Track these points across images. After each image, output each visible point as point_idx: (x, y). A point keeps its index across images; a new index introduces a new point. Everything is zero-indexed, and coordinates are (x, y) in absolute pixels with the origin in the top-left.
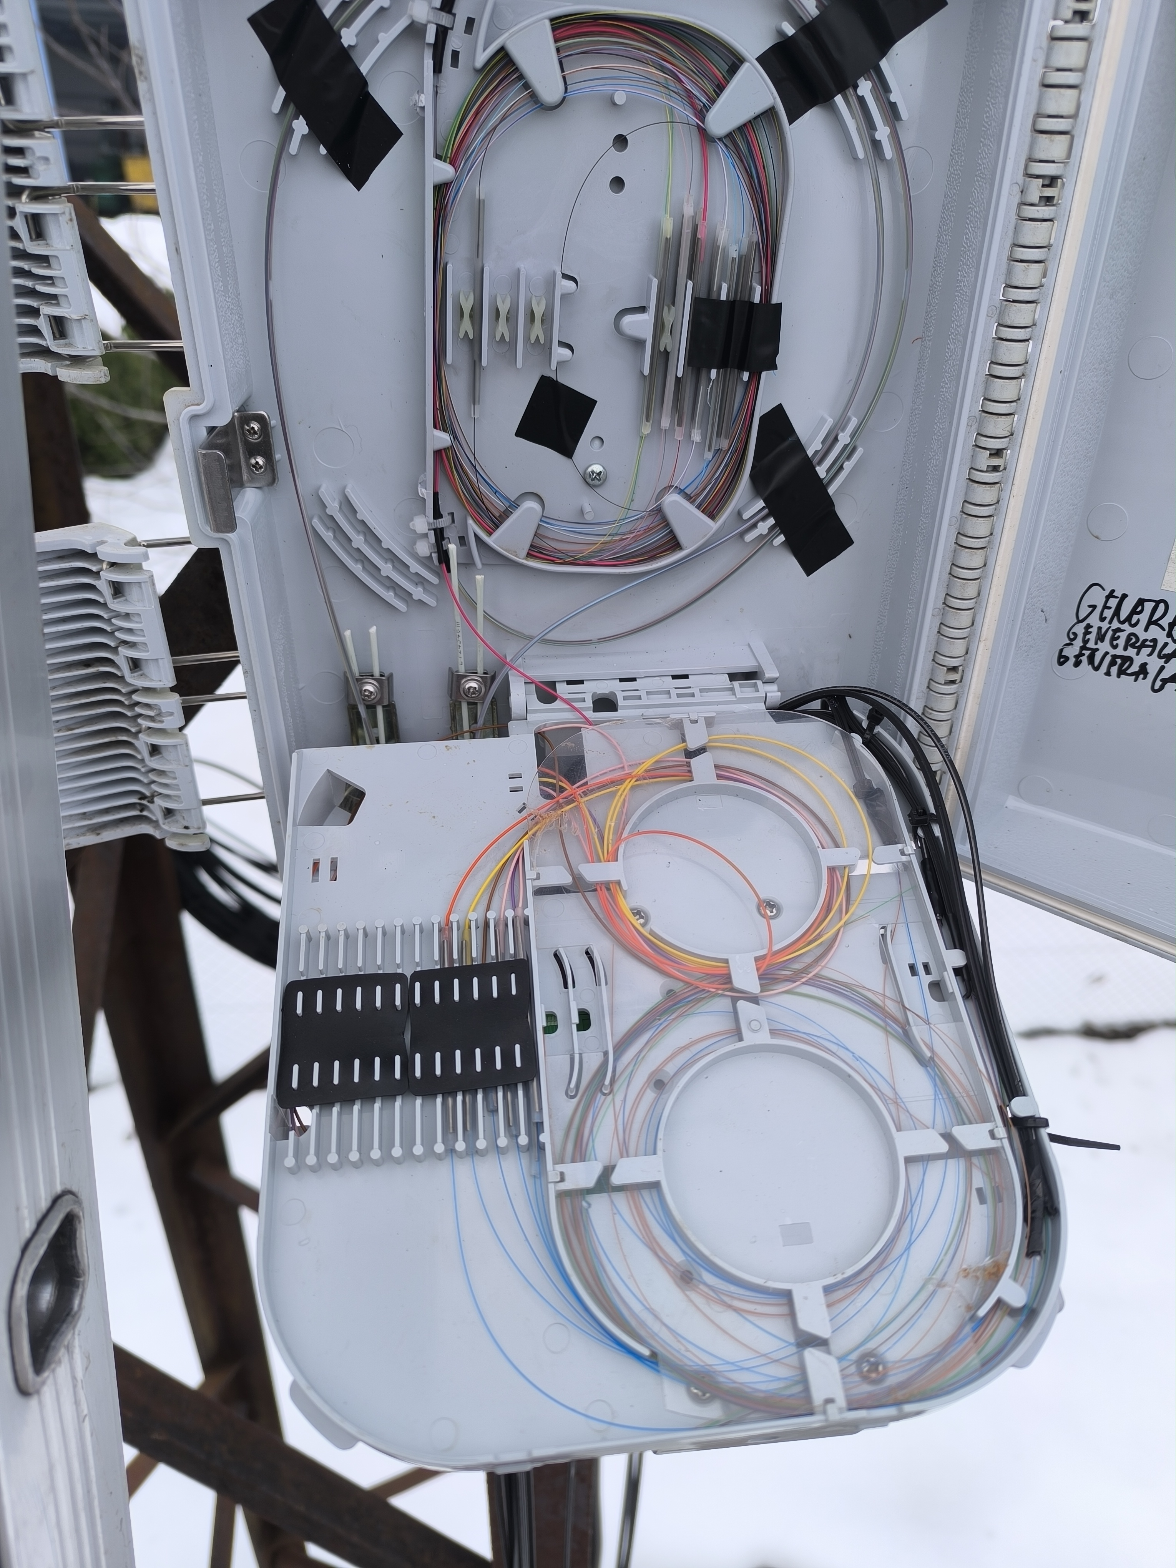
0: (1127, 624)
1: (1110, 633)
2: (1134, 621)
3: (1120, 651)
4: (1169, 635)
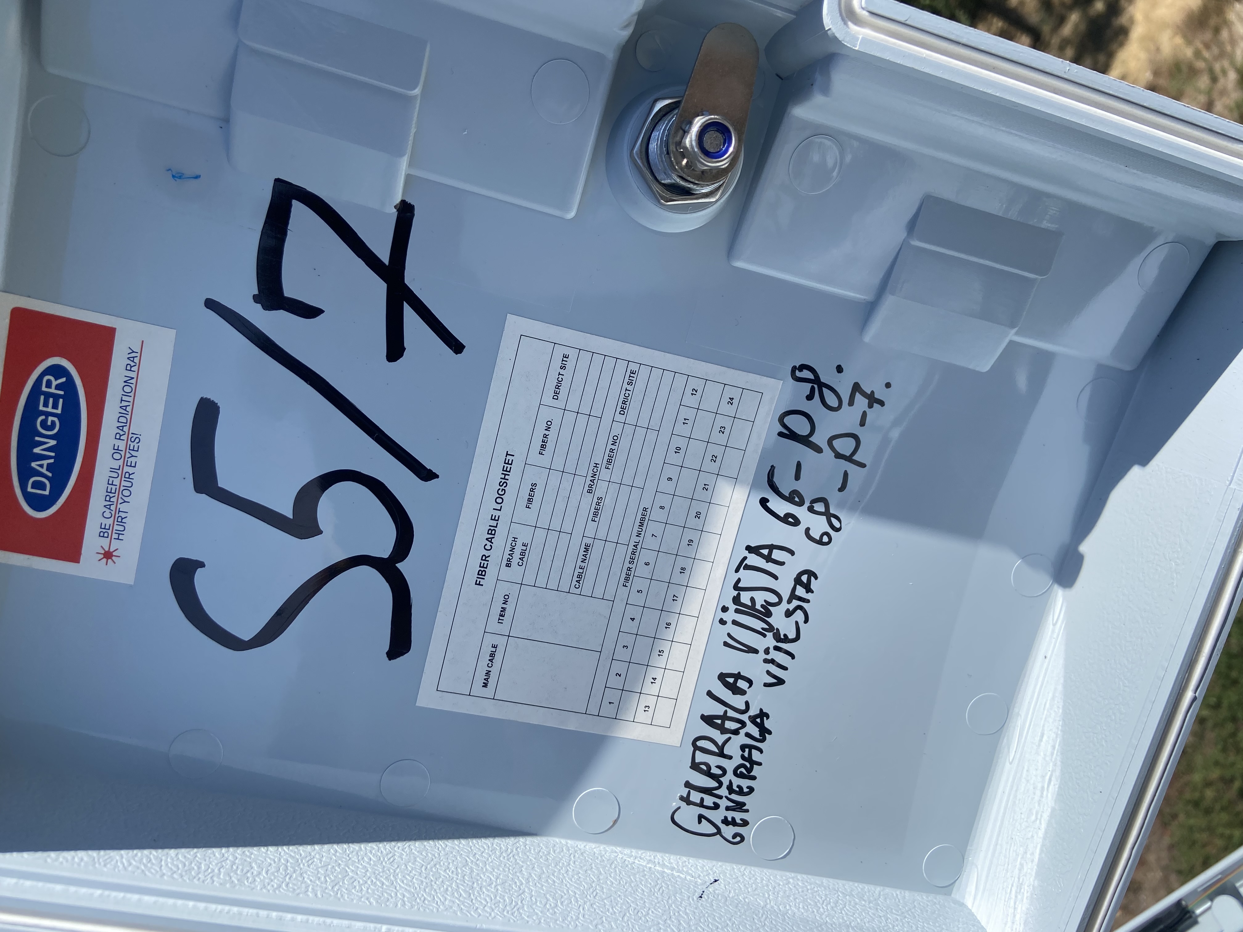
0: (722, 779)
1: (734, 797)
2: (719, 772)
4: (736, 732)
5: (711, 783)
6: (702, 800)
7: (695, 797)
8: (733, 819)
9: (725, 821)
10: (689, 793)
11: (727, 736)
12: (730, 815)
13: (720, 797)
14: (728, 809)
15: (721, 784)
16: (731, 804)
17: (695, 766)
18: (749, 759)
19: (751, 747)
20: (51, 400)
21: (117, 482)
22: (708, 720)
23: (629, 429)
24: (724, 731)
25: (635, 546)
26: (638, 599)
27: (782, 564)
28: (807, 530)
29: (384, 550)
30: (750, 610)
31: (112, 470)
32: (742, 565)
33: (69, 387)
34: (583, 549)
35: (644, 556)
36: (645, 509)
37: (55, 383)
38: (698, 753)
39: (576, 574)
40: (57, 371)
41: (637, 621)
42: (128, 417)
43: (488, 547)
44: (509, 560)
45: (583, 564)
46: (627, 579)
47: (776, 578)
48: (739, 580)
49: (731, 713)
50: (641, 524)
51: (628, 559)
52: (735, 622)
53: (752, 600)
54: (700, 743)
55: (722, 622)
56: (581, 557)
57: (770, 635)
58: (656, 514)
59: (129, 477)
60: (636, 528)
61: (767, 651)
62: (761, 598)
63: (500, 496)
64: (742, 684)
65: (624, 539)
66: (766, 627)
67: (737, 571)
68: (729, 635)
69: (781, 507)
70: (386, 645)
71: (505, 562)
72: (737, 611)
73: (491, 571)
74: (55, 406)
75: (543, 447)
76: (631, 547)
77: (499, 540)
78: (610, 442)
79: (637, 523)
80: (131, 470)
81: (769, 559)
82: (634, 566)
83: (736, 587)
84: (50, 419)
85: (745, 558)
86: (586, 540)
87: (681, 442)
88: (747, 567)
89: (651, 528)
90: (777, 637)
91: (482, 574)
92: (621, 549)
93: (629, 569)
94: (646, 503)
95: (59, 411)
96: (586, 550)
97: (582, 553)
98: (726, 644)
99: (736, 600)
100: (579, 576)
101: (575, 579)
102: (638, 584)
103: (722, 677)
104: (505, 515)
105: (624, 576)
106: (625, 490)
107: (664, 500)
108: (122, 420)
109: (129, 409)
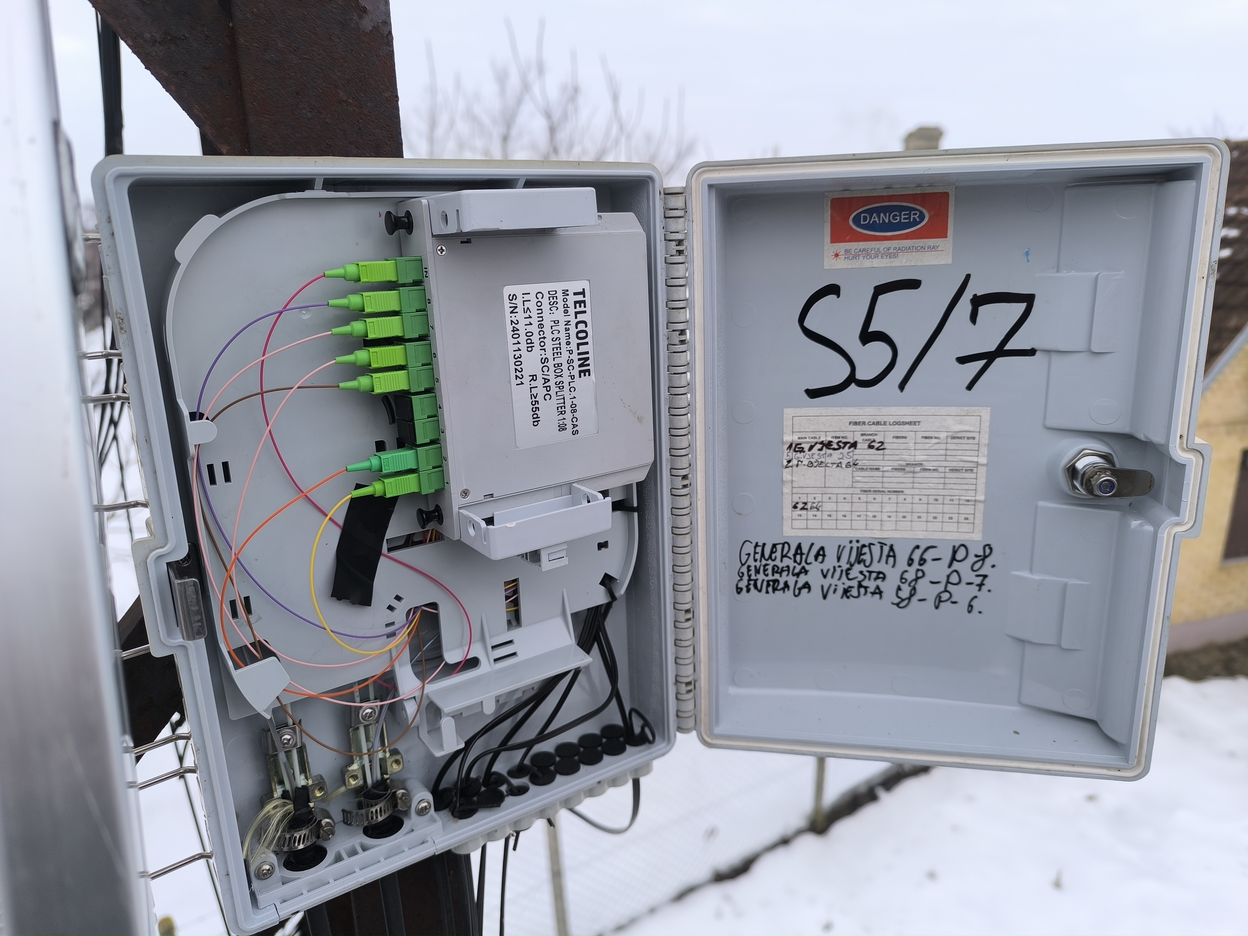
0: (770, 560)
1: (762, 568)
2: (773, 557)
3: (770, 577)
4: (795, 561)
5: (767, 555)
6: (758, 553)
7: (759, 550)
8: (751, 570)
9: (749, 567)
10: (760, 546)
11: (792, 557)
12: (753, 568)
13: (761, 561)
14: (755, 567)
15: (767, 560)
16: (758, 567)
17: (774, 546)
18: (782, 571)
19: (788, 570)
20: (907, 216)
21: (873, 252)
22: (799, 547)
23: (942, 475)
24: (795, 556)
26: (855, 499)
27: (887, 563)
28: (906, 571)
29: (859, 376)
30: (860, 553)
31: (878, 249)
32: (882, 544)
33: (915, 223)
35: (879, 497)
36: (902, 492)
37: (916, 216)
38: (781, 546)
40: (922, 217)
41: (844, 501)
45: (868, 469)
46: (865, 491)
47: (879, 561)
48: (873, 544)
50: (894, 492)
51: (876, 489)
52: (852, 548)
53: (865, 554)
54: (786, 546)
55: (851, 542)
57: (848, 566)
58: (901, 498)
59: (876, 256)
60: (891, 490)
61: (840, 566)
62: (867, 557)
63: (897, 423)
64: (820, 558)
65: (886, 485)
66: (852, 563)
67: (879, 543)
68: (844, 547)
69: (916, 556)
72: (858, 548)
73: (858, 428)
74: (905, 219)
75: (926, 438)
76: (882, 490)
77: (874, 428)
78: (935, 468)
79: (895, 490)
80: (880, 257)
81: (888, 556)
82: (872, 493)
83: (871, 544)
84: (898, 218)
85: (886, 545)
86: (881, 467)
87: (940, 501)
88: (882, 547)
89: (894, 497)
90: (849, 569)
91: (856, 423)
93: (870, 491)
94: (906, 491)
95: (902, 221)
96: (876, 469)
97: (874, 467)
98: (840, 546)
99: (864, 546)
102: (864, 497)
103: (822, 548)
104: (887, 427)
105: (867, 489)
106: (911, 480)
107: (909, 499)
108: (904, 249)
109: (909, 250)
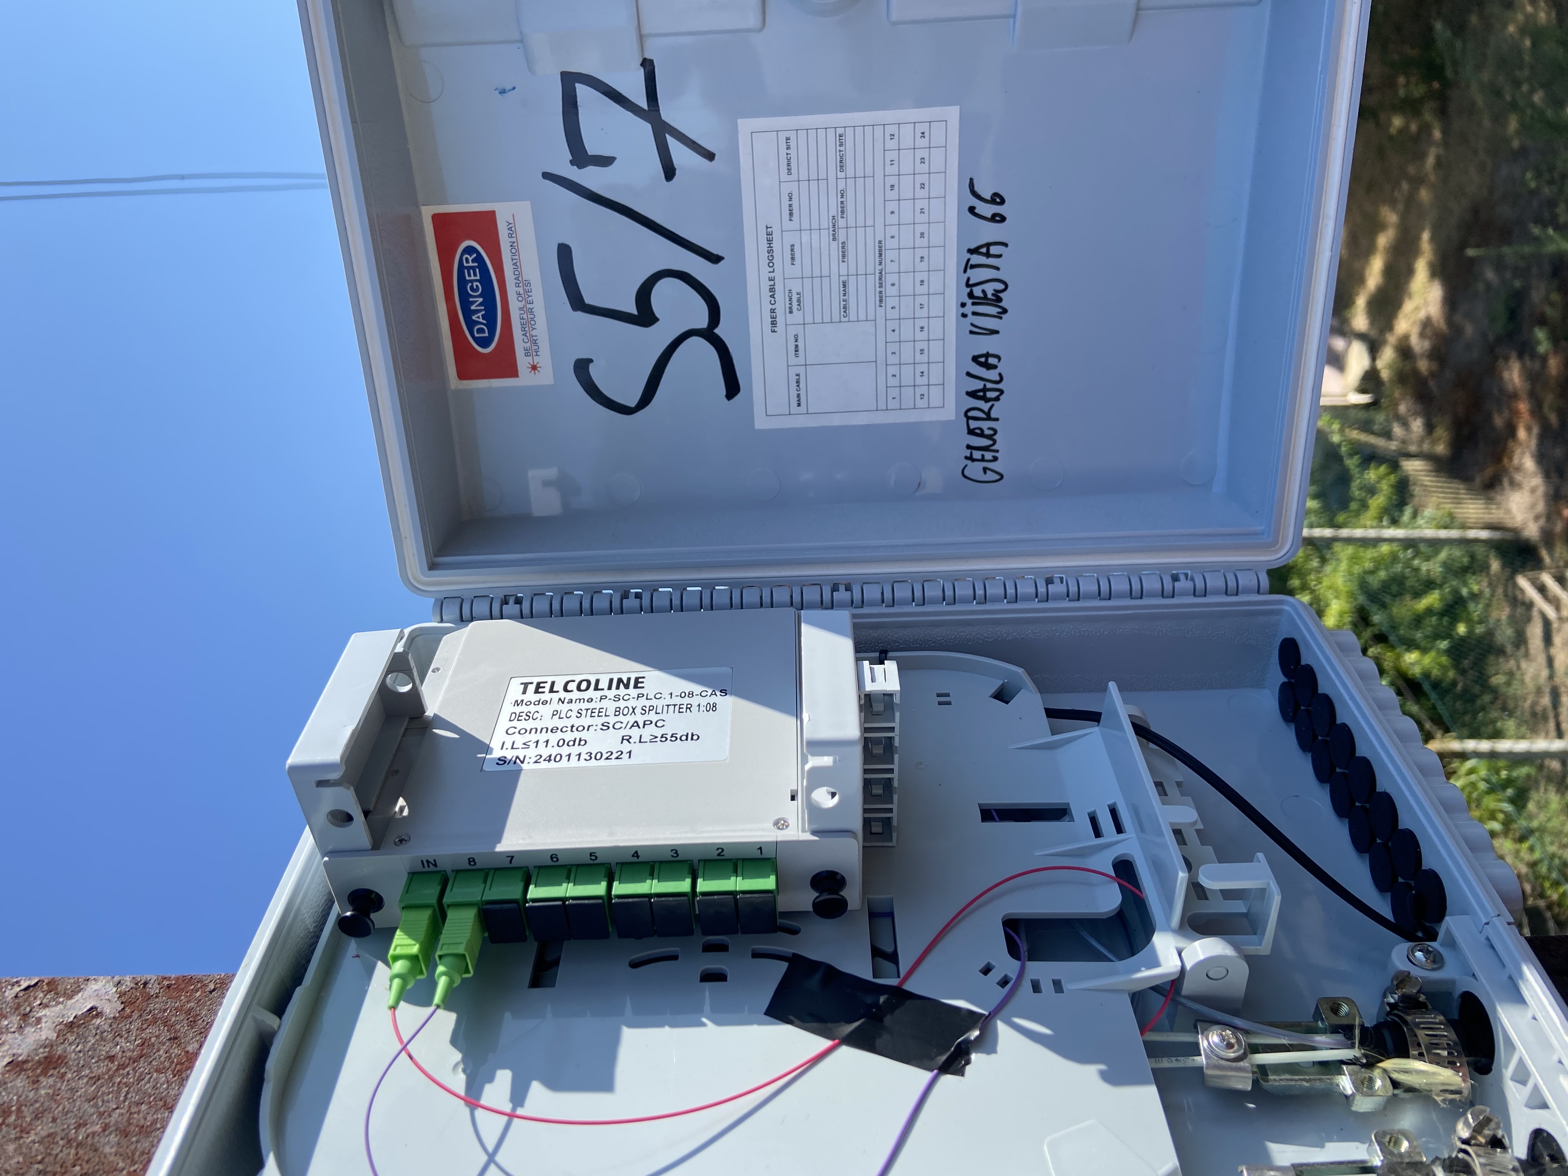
0: (995, 437)
2: (992, 432)
4: (997, 399)
5: (986, 442)
6: (983, 456)
7: (977, 455)
10: (971, 453)
11: (990, 404)
13: (997, 451)
15: (995, 442)
17: (971, 432)
20: (471, 271)
22: (972, 394)
23: (850, 182)
24: (987, 400)
25: (881, 273)
26: (893, 314)
27: (1000, 256)
29: (702, 321)
30: (984, 300)
32: (968, 266)
33: (479, 259)
34: (841, 286)
35: (890, 279)
36: (880, 242)
37: (470, 259)
38: (971, 422)
39: (842, 306)
40: (469, 250)
41: (897, 332)
42: (519, 270)
43: (773, 302)
44: (790, 308)
45: (845, 298)
46: (881, 301)
47: (998, 269)
48: (968, 279)
49: (989, 385)
50: (880, 255)
51: (877, 285)
52: (974, 313)
53: (984, 291)
54: (970, 414)
55: (964, 316)
56: (842, 292)
58: (890, 244)
60: (877, 259)
62: (990, 289)
63: (771, 261)
64: (992, 361)
65: (870, 270)
66: (1000, 310)
67: (965, 271)
68: (972, 325)
69: (987, 210)
70: (723, 392)
71: (788, 310)
72: (973, 304)
73: (780, 320)
74: (475, 275)
75: (791, 214)
76: (877, 275)
77: (779, 295)
78: (839, 196)
79: (877, 255)
81: (988, 255)
82: (883, 289)
83: (968, 285)
84: (475, 284)
85: (969, 260)
86: (842, 278)
87: (893, 180)
88: (973, 267)
89: (889, 255)
91: (773, 323)
92: (871, 278)
93: (881, 292)
94: (880, 237)
95: (478, 278)
96: (844, 286)
97: (842, 289)
98: (971, 332)
99: (971, 295)
100: (845, 307)
101: (842, 310)
102: (890, 302)
103: (975, 359)
104: (778, 275)
105: (878, 298)
106: (860, 231)
107: (893, 231)
108: (517, 273)
109: (518, 264)
